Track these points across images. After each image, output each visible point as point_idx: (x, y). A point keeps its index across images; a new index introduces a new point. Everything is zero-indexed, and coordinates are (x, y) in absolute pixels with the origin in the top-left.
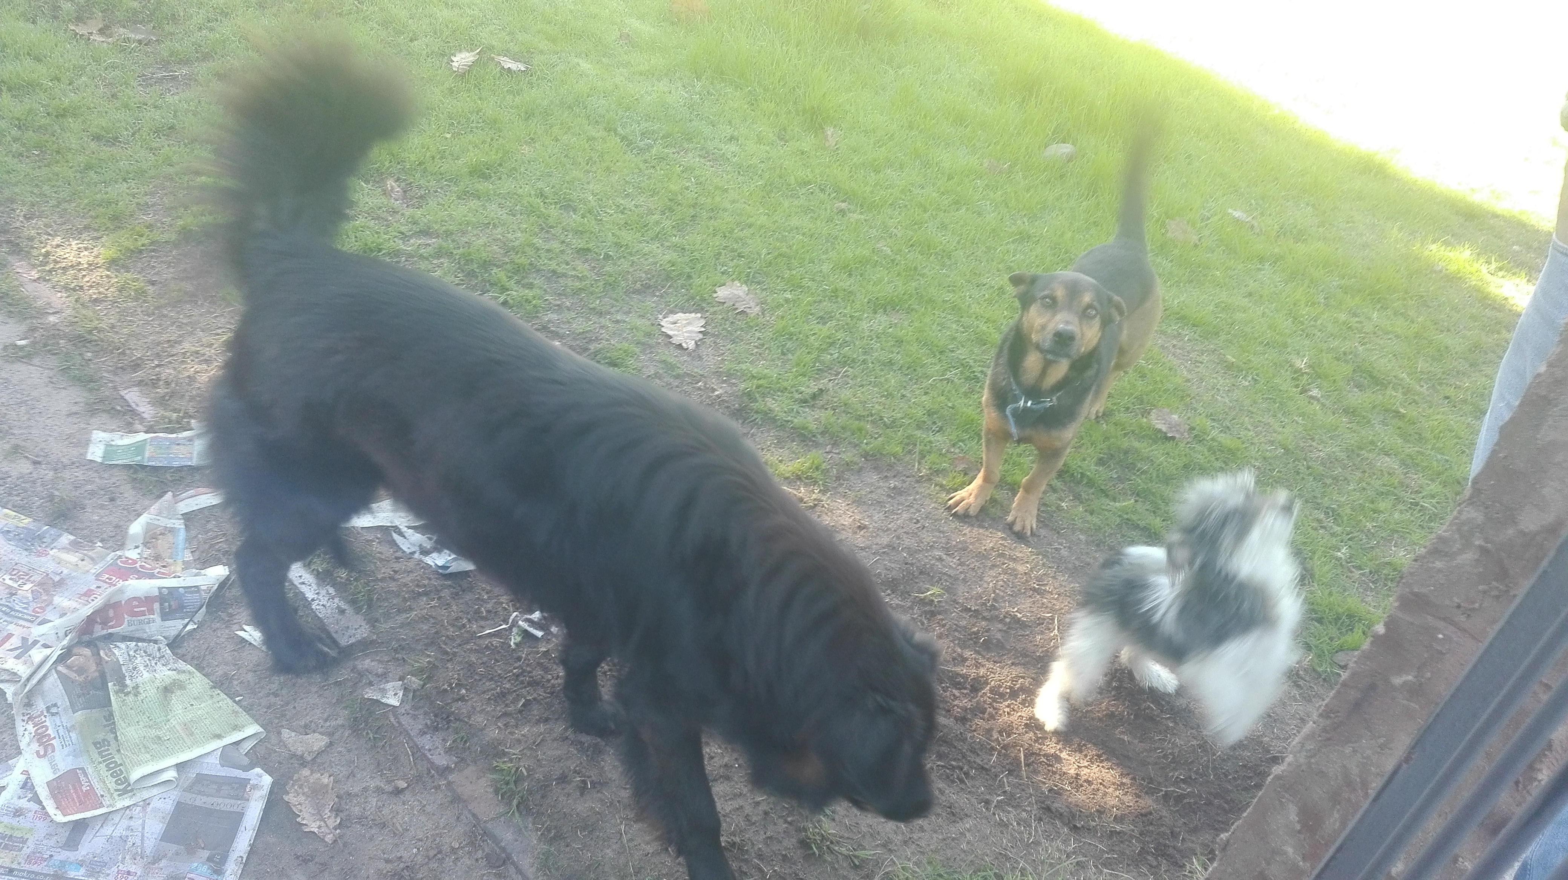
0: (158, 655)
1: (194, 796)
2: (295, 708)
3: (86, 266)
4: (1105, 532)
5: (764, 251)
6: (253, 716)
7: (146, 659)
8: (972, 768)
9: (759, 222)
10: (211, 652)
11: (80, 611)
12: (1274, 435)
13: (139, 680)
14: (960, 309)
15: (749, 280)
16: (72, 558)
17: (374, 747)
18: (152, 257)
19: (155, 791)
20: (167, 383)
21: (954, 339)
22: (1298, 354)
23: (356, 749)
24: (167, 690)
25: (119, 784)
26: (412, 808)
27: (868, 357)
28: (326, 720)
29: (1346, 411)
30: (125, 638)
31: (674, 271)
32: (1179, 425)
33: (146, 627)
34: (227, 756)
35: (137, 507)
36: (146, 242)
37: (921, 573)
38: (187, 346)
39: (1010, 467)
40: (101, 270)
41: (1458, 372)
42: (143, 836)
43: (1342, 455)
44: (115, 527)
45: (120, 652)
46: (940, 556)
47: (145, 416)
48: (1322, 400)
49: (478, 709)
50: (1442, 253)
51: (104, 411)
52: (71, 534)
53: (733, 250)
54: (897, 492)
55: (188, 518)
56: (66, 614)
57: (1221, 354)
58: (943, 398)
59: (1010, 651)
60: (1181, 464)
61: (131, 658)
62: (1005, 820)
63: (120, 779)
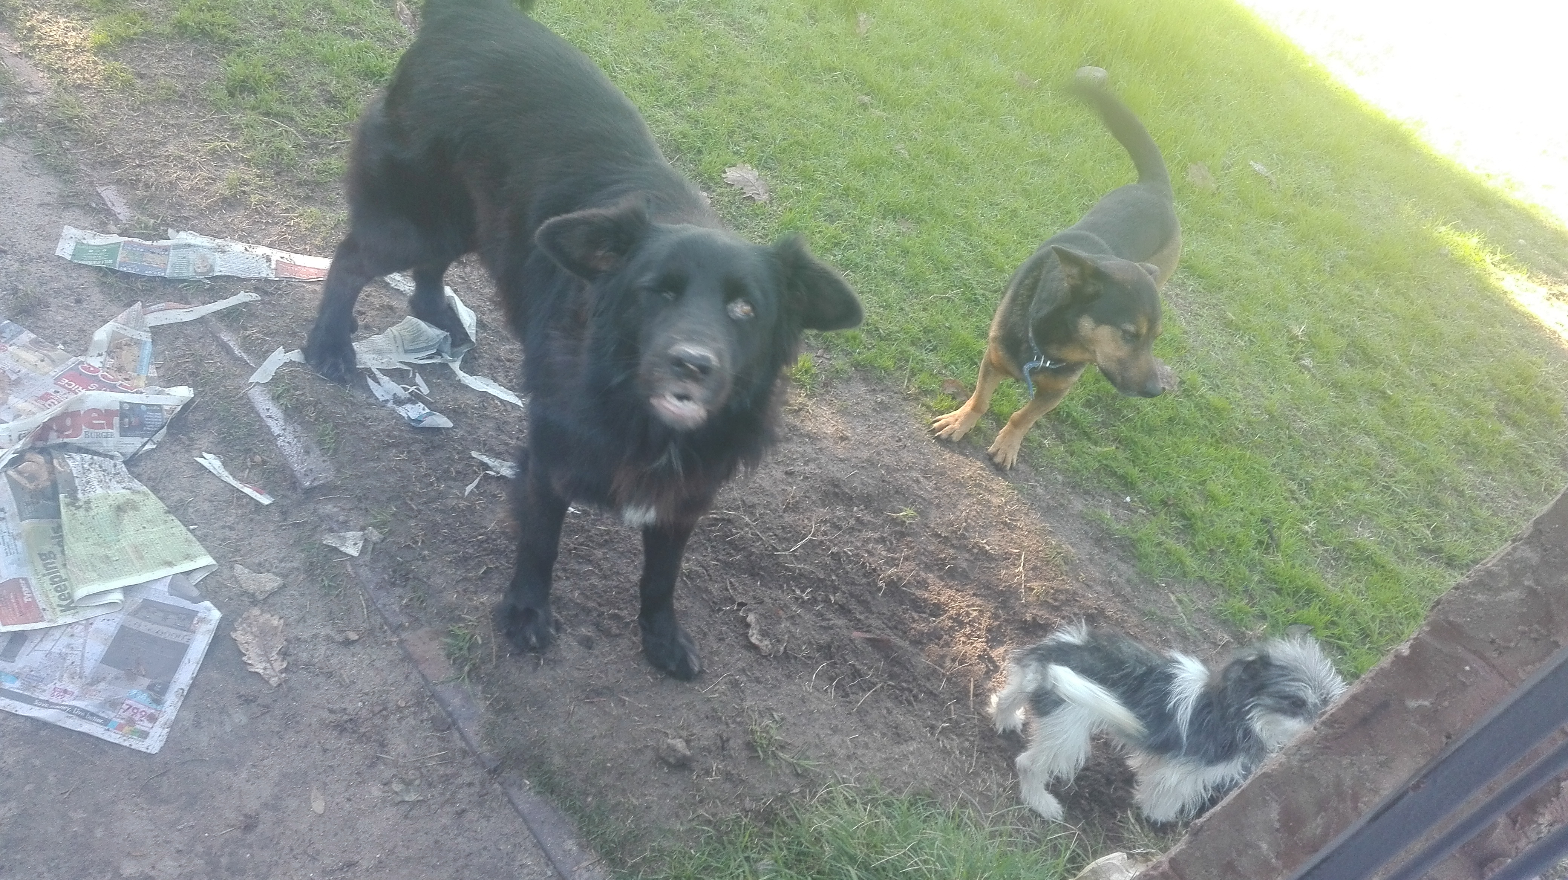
0: (113, 471)
1: (138, 621)
2: (250, 544)
3: (72, 48)
4: (1083, 475)
5: (780, 137)
6: (206, 548)
7: (101, 474)
8: (921, 692)
9: (778, 104)
10: (169, 476)
11: (37, 416)
12: (1262, 399)
13: (92, 495)
14: (970, 226)
15: (762, 165)
16: (31, 357)
17: (327, 595)
18: (143, 48)
19: (99, 612)
20: (147, 186)
21: (960, 257)
22: (1297, 320)
23: (310, 594)
24: (120, 509)
25: (63, 600)
26: (361, 662)
27: (872, 264)
28: (281, 561)
29: (1334, 385)
30: (80, 450)
31: (684, 143)
32: (1171, 377)
33: (104, 441)
34: (176, 585)
35: (104, 313)
36: (139, 31)
37: (897, 492)
38: (171, 148)
39: (998, 397)
40: (89, 54)
41: (1448, 361)
42: (83, 656)
43: (1325, 429)
44: (79, 331)
45: (74, 463)
46: (917, 478)
47: (120, 217)
48: (1314, 371)
49: (439, 570)
50: (1450, 236)
51: (78, 206)
52: (32, 331)
53: (748, 130)
54: (884, 407)
55: (157, 332)
56: (21, 416)
57: (1221, 309)
58: (941, 317)
59: (973, 581)
60: (1166, 416)
61: (85, 472)
62: (948, 747)
63: (63, 595)
